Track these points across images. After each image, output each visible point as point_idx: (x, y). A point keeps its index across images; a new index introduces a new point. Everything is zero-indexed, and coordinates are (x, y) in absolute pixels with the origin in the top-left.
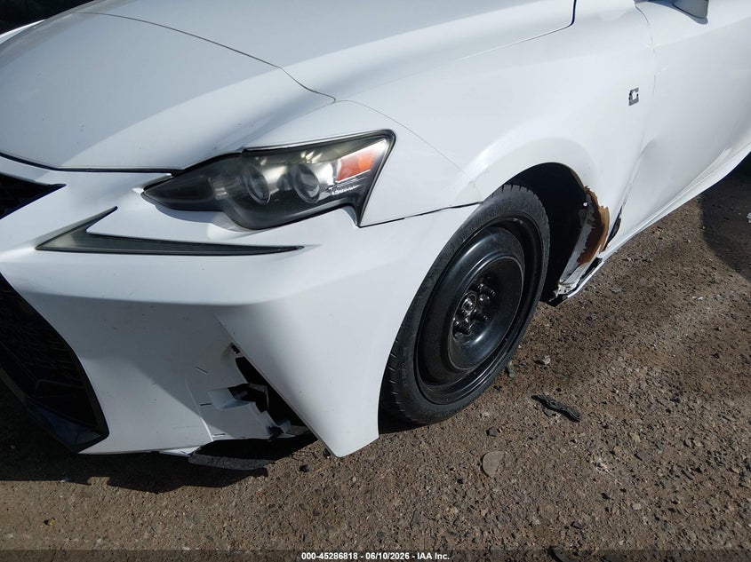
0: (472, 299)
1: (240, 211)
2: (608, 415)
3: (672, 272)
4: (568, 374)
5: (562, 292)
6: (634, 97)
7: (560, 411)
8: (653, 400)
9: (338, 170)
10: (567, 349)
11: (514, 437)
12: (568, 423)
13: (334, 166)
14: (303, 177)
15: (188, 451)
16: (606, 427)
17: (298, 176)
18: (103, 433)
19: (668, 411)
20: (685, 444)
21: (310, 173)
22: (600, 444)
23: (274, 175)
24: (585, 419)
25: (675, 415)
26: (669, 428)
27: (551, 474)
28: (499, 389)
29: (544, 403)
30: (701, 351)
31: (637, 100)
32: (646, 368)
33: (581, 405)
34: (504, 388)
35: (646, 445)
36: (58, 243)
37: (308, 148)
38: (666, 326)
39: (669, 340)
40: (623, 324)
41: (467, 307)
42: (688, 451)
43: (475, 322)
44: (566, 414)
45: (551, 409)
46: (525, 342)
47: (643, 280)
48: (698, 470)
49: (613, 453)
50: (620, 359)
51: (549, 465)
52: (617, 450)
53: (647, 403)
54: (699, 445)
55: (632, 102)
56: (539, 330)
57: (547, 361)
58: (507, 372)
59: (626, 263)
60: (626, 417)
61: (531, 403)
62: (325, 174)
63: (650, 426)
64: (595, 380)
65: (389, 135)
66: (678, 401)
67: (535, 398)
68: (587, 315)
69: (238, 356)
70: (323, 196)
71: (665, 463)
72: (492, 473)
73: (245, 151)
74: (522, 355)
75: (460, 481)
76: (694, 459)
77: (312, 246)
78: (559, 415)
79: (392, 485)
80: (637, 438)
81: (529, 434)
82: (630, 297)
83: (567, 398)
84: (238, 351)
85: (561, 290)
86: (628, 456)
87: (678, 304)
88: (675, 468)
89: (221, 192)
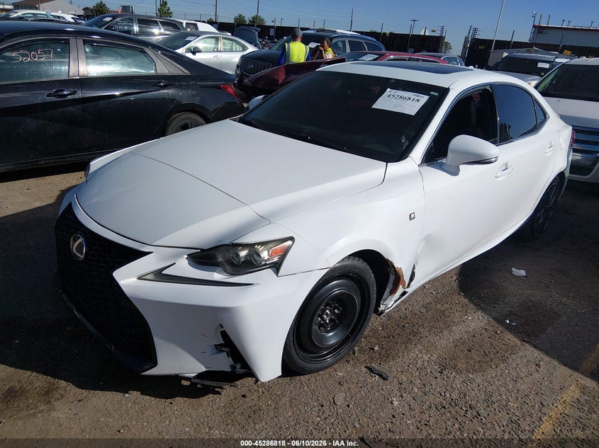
0: (330, 311)
1: (227, 267)
2: (403, 377)
3: (457, 302)
4: (386, 355)
5: (383, 309)
6: (412, 216)
7: (378, 374)
8: (429, 371)
9: (270, 253)
10: (388, 342)
11: (352, 386)
12: (382, 381)
13: (268, 252)
14: (255, 256)
15: (193, 375)
16: (401, 384)
17: (253, 255)
18: (155, 364)
19: (436, 378)
20: (441, 394)
21: (259, 255)
22: (396, 392)
23: (243, 253)
24: (391, 379)
25: (439, 380)
26: (434, 386)
27: (368, 405)
28: (348, 362)
29: (371, 370)
30: (462, 348)
31: (414, 218)
32: (429, 355)
33: (390, 372)
34: (351, 362)
35: (420, 394)
36: (147, 277)
37: (258, 244)
38: (446, 333)
39: (444, 341)
40: (422, 330)
41: (327, 314)
42: (442, 398)
43: (332, 323)
44: (381, 376)
45: (373, 373)
46: (366, 338)
47: (439, 306)
48: (444, 408)
49: (402, 396)
50: (416, 349)
51: (368, 400)
52: (404, 395)
53: (426, 373)
54: (448, 395)
55: (411, 219)
56: (375, 331)
57: (376, 348)
58: (354, 353)
59: (431, 295)
60: (412, 379)
61: (364, 370)
62: (265, 255)
63: (424, 385)
64: (400, 360)
65: (292, 239)
66: (442, 373)
67: (366, 367)
68: (403, 324)
69: (223, 330)
70: (263, 263)
71: (428, 403)
72: (339, 404)
73: (233, 244)
74: (363, 344)
75: (322, 406)
76: (444, 402)
77: (258, 284)
78: (377, 376)
79: (288, 406)
80: (416, 390)
81: (361, 385)
82: (429, 315)
83: (384, 368)
84: (222, 327)
85: (382, 308)
86: (409, 398)
87: (456, 320)
88: (433, 405)
89: (220, 259)
